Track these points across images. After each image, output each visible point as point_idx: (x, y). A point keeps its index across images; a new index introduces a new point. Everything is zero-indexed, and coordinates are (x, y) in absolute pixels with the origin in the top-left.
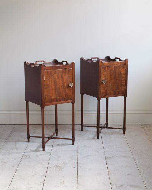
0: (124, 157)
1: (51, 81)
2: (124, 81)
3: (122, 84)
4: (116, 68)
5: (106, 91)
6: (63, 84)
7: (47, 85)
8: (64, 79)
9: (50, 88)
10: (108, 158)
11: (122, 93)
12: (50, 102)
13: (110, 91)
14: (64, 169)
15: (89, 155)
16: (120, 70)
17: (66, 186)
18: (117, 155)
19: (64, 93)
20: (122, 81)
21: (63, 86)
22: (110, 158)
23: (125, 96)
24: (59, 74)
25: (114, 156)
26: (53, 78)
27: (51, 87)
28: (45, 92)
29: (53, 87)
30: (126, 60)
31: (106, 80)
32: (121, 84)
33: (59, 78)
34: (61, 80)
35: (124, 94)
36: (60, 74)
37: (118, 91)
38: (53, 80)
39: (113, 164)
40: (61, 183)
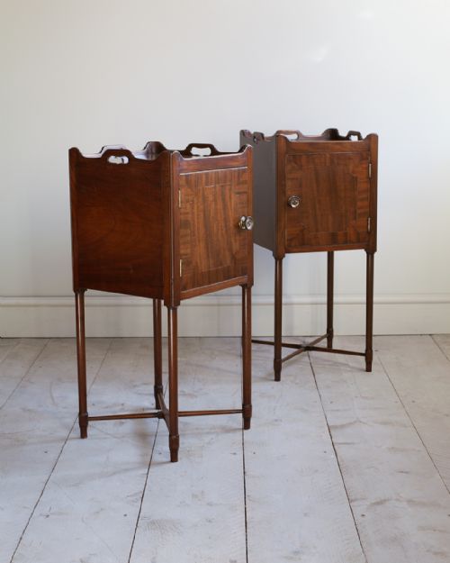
0: (385, 423)
1: (195, 211)
2: (366, 203)
3: (359, 211)
4: (336, 161)
5: (302, 231)
6: (226, 220)
7: (186, 224)
8: (229, 204)
9: (194, 235)
10: (336, 427)
11: (359, 241)
12: (193, 287)
13: (317, 230)
14: (202, 456)
15: (276, 420)
16: (351, 168)
17: (210, 504)
18: (362, 420)
19: (227, 253)
20: (359, 204)
21: (226, 226)
22: (342, 426)
23: (371, 250)
24: (215, 187)
25: (355, 422)
26: (201, 199)
27: (196, 233)
28: (182, 252)
29: (202, 231)
30: (373, 139)
31: (300, 196)
32: (355, 211)
33: (215, 200)
34: (220, 206)
35: (368, 242)
36: (217, 185)
37: (346, 234)
38: (201, 207)
39: (353, 443)
40: (194, 496)
